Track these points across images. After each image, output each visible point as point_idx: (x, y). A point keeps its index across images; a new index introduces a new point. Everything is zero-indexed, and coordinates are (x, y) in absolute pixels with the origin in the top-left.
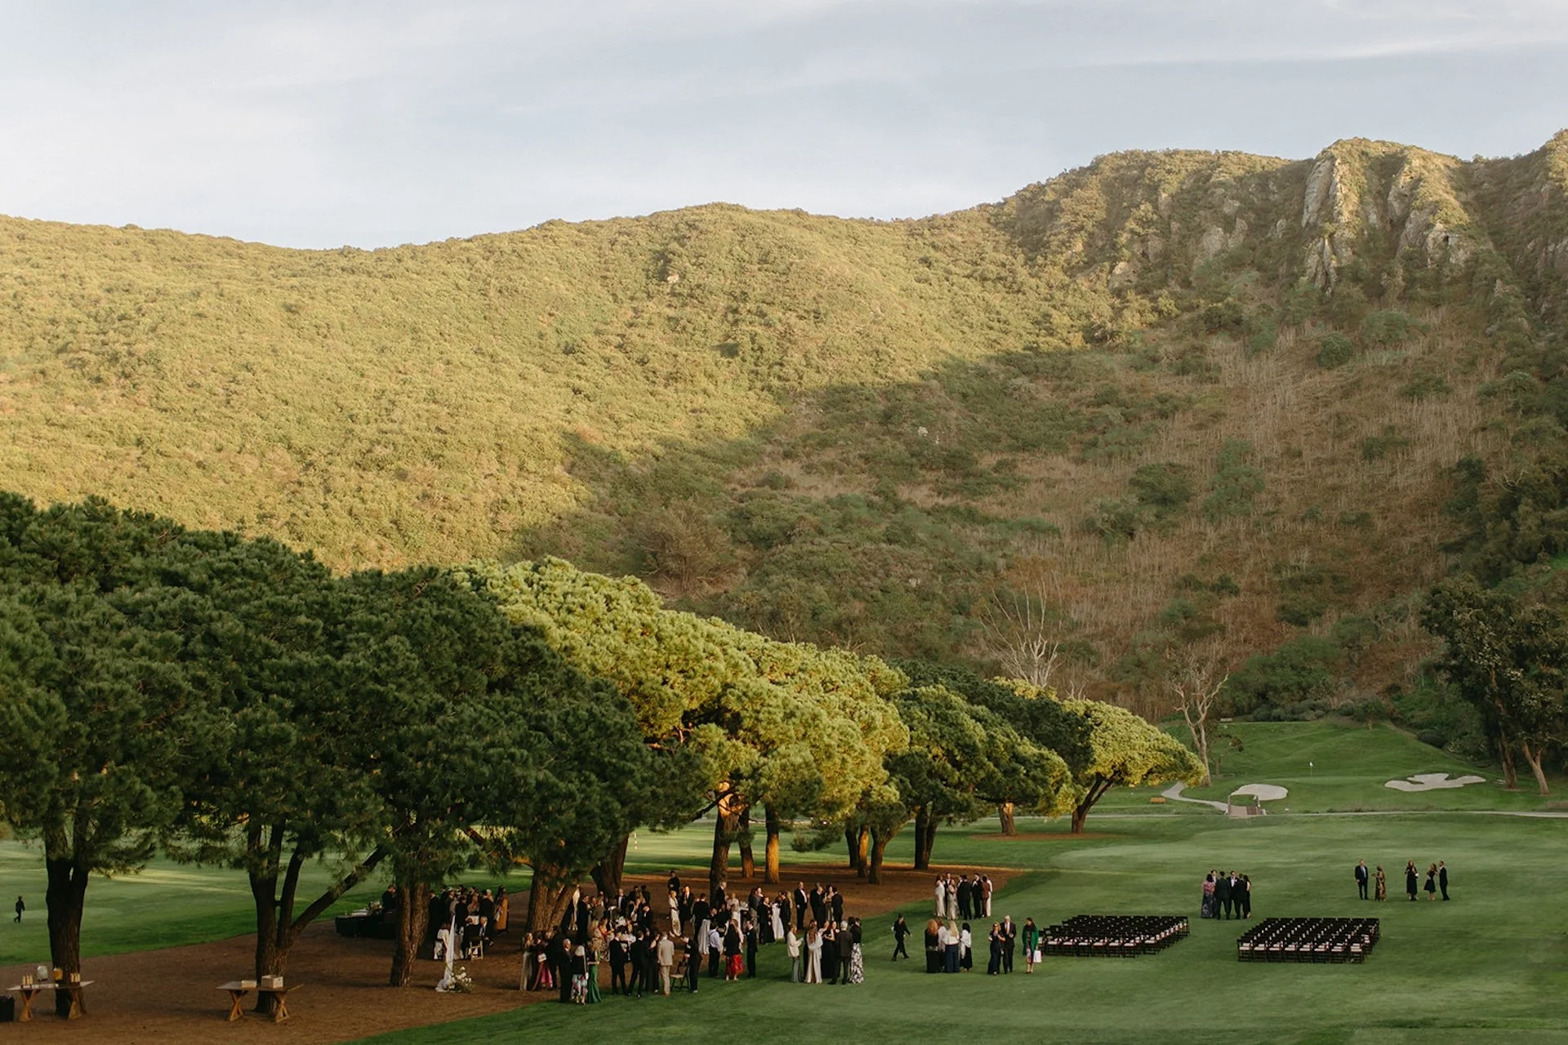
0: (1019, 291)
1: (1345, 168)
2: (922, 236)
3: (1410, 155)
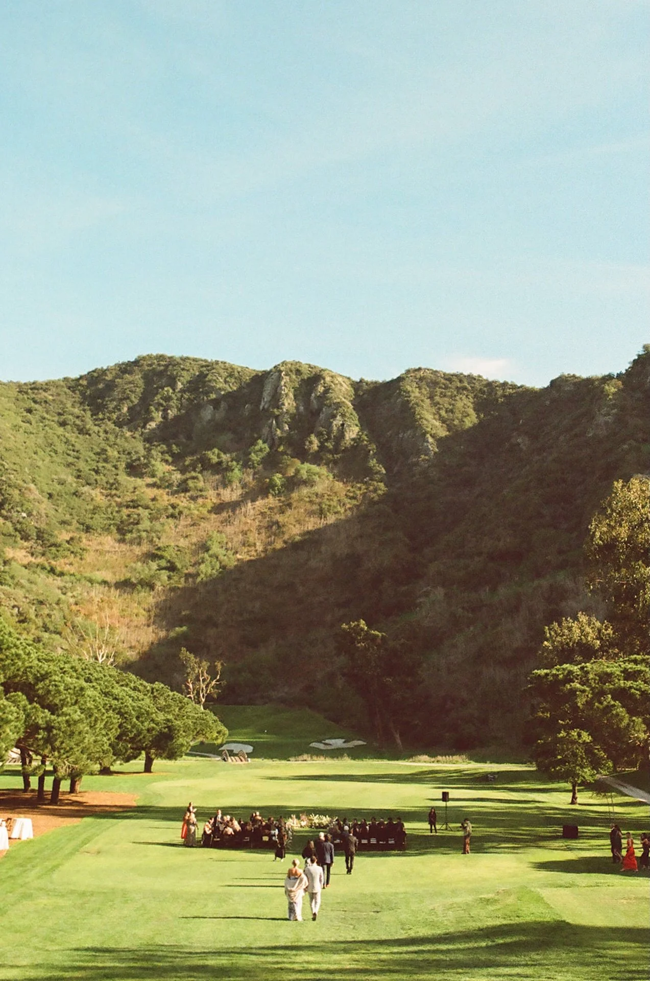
0: (87, 434)
1: (288, 378)
2: (27, 393)
3: (325, 374)
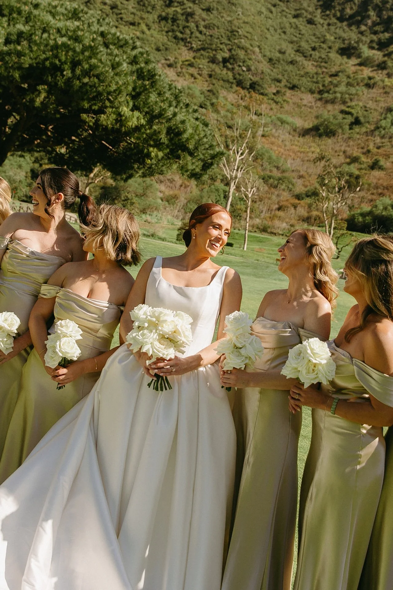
0: (313, 24)
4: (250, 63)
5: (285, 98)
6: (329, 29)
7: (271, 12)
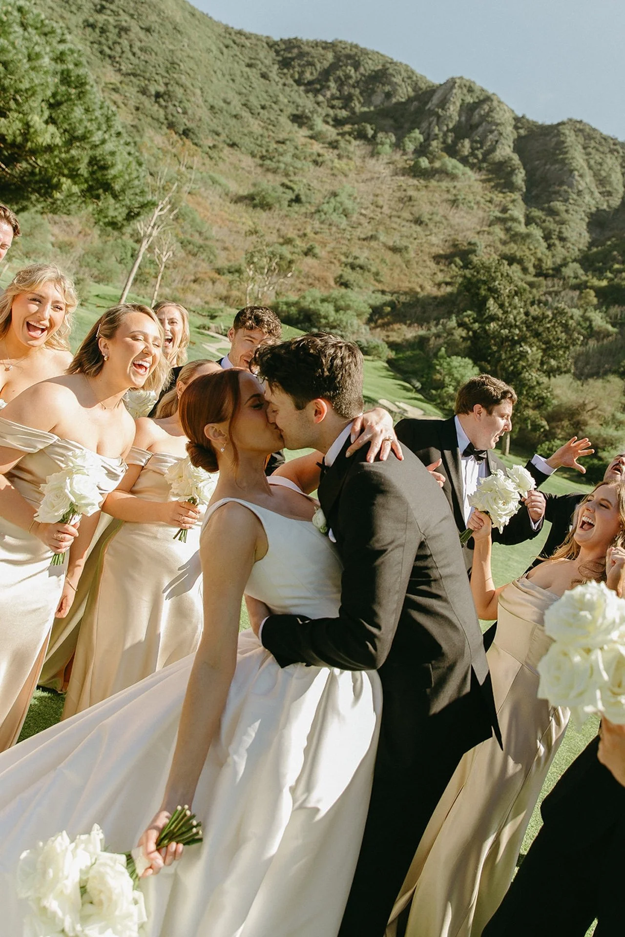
1: (460, 90)
2: (230, 34)
3: (494, 98)
4: (187, 105)
5: (221, 155)
6: (284, 90)
7: (222, 53)
